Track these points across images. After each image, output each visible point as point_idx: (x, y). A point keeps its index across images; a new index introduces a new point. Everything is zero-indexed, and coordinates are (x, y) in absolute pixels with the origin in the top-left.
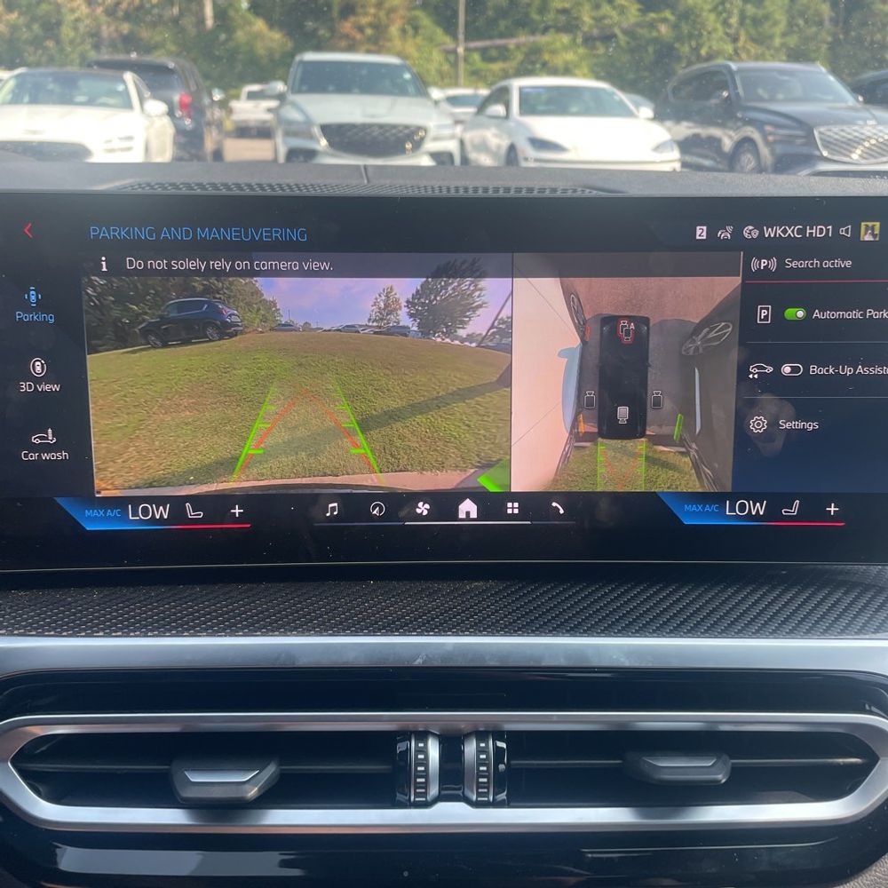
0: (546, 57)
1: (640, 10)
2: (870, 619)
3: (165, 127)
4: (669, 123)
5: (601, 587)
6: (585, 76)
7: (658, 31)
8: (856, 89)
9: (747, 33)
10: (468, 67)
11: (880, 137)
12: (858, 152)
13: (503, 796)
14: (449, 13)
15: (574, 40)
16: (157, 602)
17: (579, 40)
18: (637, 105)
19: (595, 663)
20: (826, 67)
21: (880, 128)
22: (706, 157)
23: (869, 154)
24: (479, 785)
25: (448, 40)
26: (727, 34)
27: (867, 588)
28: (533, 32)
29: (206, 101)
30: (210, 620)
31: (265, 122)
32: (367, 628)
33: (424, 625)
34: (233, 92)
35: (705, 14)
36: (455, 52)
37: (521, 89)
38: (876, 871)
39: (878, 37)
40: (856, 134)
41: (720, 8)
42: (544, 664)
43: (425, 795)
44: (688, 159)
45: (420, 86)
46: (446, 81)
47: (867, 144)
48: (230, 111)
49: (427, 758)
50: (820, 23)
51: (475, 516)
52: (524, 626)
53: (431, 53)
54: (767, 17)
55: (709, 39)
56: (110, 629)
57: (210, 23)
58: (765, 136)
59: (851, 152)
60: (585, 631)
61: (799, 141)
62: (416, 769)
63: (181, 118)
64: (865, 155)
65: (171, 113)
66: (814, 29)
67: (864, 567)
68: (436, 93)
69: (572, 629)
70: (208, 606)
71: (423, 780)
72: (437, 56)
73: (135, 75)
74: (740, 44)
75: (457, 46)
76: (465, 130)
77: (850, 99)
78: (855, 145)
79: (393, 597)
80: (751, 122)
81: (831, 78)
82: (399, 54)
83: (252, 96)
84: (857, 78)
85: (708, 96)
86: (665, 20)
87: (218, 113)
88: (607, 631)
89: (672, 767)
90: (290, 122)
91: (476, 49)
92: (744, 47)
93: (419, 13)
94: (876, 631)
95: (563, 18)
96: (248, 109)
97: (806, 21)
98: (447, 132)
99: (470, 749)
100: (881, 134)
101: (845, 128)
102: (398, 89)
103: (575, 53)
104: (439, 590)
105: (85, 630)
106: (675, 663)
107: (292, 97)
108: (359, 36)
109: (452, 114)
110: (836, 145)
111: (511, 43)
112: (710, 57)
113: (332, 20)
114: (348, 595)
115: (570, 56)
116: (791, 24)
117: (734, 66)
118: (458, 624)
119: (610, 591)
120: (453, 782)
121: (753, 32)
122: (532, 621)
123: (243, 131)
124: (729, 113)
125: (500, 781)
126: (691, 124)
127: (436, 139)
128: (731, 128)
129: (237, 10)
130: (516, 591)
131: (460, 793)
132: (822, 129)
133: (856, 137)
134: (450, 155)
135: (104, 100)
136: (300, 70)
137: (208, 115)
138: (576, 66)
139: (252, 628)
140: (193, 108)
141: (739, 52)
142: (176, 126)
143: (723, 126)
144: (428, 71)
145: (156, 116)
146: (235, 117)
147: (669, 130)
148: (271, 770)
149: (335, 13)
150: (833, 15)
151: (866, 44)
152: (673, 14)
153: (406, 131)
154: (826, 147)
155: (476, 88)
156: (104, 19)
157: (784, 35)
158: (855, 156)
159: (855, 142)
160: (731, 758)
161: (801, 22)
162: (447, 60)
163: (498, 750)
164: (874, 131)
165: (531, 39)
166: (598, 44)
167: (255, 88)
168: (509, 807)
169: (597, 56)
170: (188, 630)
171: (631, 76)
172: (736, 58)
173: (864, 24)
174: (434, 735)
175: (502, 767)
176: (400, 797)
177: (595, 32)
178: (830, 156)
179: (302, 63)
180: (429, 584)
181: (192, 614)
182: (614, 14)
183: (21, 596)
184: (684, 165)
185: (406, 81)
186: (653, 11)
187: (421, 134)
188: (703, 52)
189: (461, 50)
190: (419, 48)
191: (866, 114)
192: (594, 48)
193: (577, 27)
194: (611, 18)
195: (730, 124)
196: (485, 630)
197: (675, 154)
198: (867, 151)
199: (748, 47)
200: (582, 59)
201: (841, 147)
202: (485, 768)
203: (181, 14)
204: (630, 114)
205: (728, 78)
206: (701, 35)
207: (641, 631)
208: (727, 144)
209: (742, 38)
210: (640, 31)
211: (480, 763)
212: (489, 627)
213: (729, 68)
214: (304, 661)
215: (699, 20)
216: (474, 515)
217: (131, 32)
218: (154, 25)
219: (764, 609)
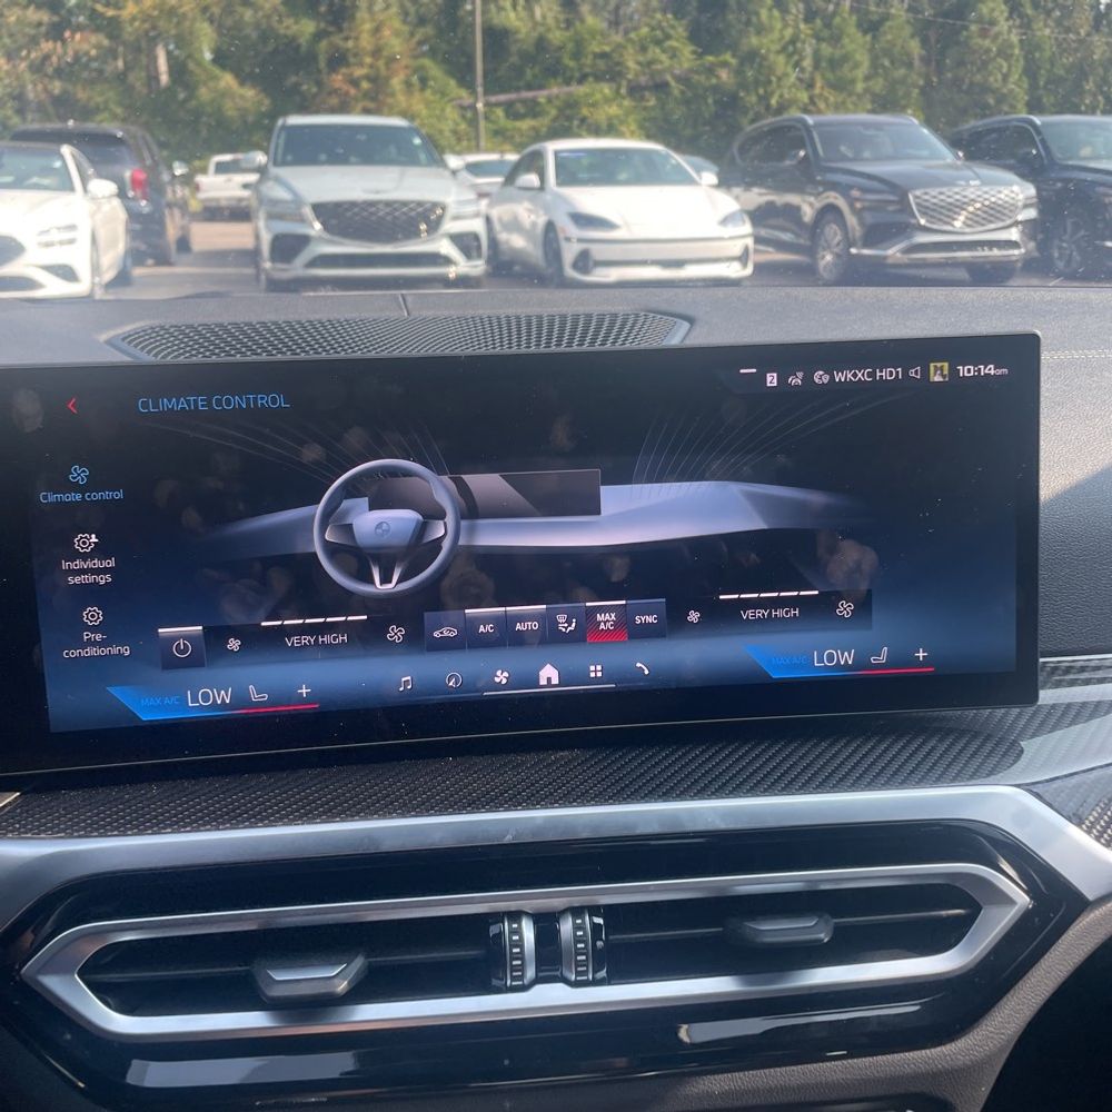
0: (585, 111)
1: (694, 52)
2: (982, 764)
3: (116, 212)
4: (737, 190)
5: (691, 749)
6: (633, 135)
7: (718, 77)
8: (955, 143)
9: (823, 76)
10: (490, 125)
11: (986, 199)
12: (962, 218)
13: (603, 973)
14: (463, 60)
15: (617, 91)
16: (223, 793)
17: (623, 91)
18: (699, 170)
19: (690, 827)
20: (917, 117)
21: (985, 189)
22: (784, 229)
23: (974, 221)
24: (578, 964)
25: (463, 93)
26: (800, 80)
27: (962, 733)
28: (568, 82)
29: (166, 177)
30: (284, 809)
31: (240, 200)
32: (451, 807)
33: (511, 799)
34: (197, 163)
35: (772, 57)
36: (473, 107)
37: (556, 153)
38: (987, 1025)
39: (978, 78)
40: (958, 197)
41: (791, 48)
42: (639, 831)
43: (521, 978)
44: (763, 232)
45: (434, 153)
46: (465, 143)
47: (971, 209)
48: (197, 188)
49: (521, 939)
50: (910, 65)
51: (557, 682)
52: (614, 795)
53: (443, 110)
54: (845, 58)
55: (779, 86)
56: (178, 824)
57: (164, 78)
58: (851, 202)
59: (954, 219)
60: (678, 796)
61: (891, 208)
62: (511, 950)
63: (134, 199)
64: (970, 222)
65: (122, 194)
66: (902, 71)
67: (959, 712)
68: (454, 161)
69: (664, 794)
70: (280, 795)
71: (519, 962)
72: (451, 113)
73: (73, 149)
74: (817, 91)
75: (476, 100)
76: (491, 205)
77: (947, 155)
78: (957, 210)
79: (475, 772)
80: (834, 186)
81: (925, 131)
82: (404, 114)
83: (222, 168)
84: (955, 130)
85: (782, 157)
86: (725, 64)
87: (181, 192)
88: (702, 793)
89: (775, 930)
90: (275, 202)
91: (498, 104)
92: (821, 95)
93: (427, 62)
94: (972, 777)
95: (601, 64)
96: (218, 186)
97: (892, 63)
98: (470, 209)
99: (566, 927)
100: (986, 196)
101: (944, 190)
102: (407, 157)
103: (620, 106)
104: (523, 763)
105: (151, 828)
106: (772, 823)
107: (274, 171)
108: (353, 91)
109: (474, 186)
110: (934, 210)
111: (541, 96)
112: (781, 109)
113: (319, 71)
114: (427, 774)
115: (613, 110)
116: (875, 64)
117: (810, 120)
118: (547, 797)
119: (702, 753)
120: (551, 963)
121: (830, 76)
122: (623, 789)
123: (214, 213)
124: (807, 176)
125: (599, 959)
126: (763, 191)
127: (456, 218)
128: (811, 194)
129: (199, 63)
130: (604, 758)
131: (558, 973)
132: (918, 193)
133: (957, 200)
134: (476, 237)
135: (35, 180)
136: (283, 136)
137: (169, 195)
138: (622, 122)
139: (330, 814)
140: (150, 186)
141: (816, 100)
142: (128, 210)
143: (800, 190)
144: (441, 132)
145: (104, 197)
146: (202, 195)
147: (737, 198)
148: (359, 963)
149: (322, 64)
150: (923, 52)
151: (965, 87)
152: (734, 56)
153: (420, 210)
154: (924, 214)
155: (502, 152)
156: (28, 76)
157: (867, 78)
158: (958, 224)
159: (957, 207)
160: (835, 916)
161: (887, 63)
162: (463, 117)
163: (595, 927)
164: (979, 193)
165: (566, 89)
166: (647, 94)
167: (227, 157)
168: (609, 984)
169: (645, 108)
170: (262, 820)
171: (688, 132)
172: (811, 108)
173: (961, 63)
174: (527, 914)
175: (600, 944)
176: (495, 982)
177: (643, 80)
178: (928, 225)
179: (284, 127)
180: (512, 757)
181: (263, 803)
182: (664, 57)
183: (74, 796)
184: (758, 240)
185: (417, 147)
186: (711, 54)
187: (439, 211)
188: (773, 102)
189: (480, 105)
190: (428, 104)
191: (969, 173)
192: (642, 98)
193: (620, 74)
194: (661, 62)
195: (809, 189)
196: (575, 801)
197: (747, 228)
198: (970, 216)
199: (826, 94)
200: (627, 114)
201: (941, 213)
202: (583, 945)
203: (128, 68)
204: (690, 181)
205: (805, 134)
206: (770, 82)
207: (735, 792)
208: (808, 213)
209: (819, 84)
210: (696, 77)
211: (577, 940)
212: (579, 797)
213: (804, 122)
214: (388, 845)
215: (765, 63)
216: (555, 681)
217: (65, 92)
218: (91, 82)
219: (859, 762)
